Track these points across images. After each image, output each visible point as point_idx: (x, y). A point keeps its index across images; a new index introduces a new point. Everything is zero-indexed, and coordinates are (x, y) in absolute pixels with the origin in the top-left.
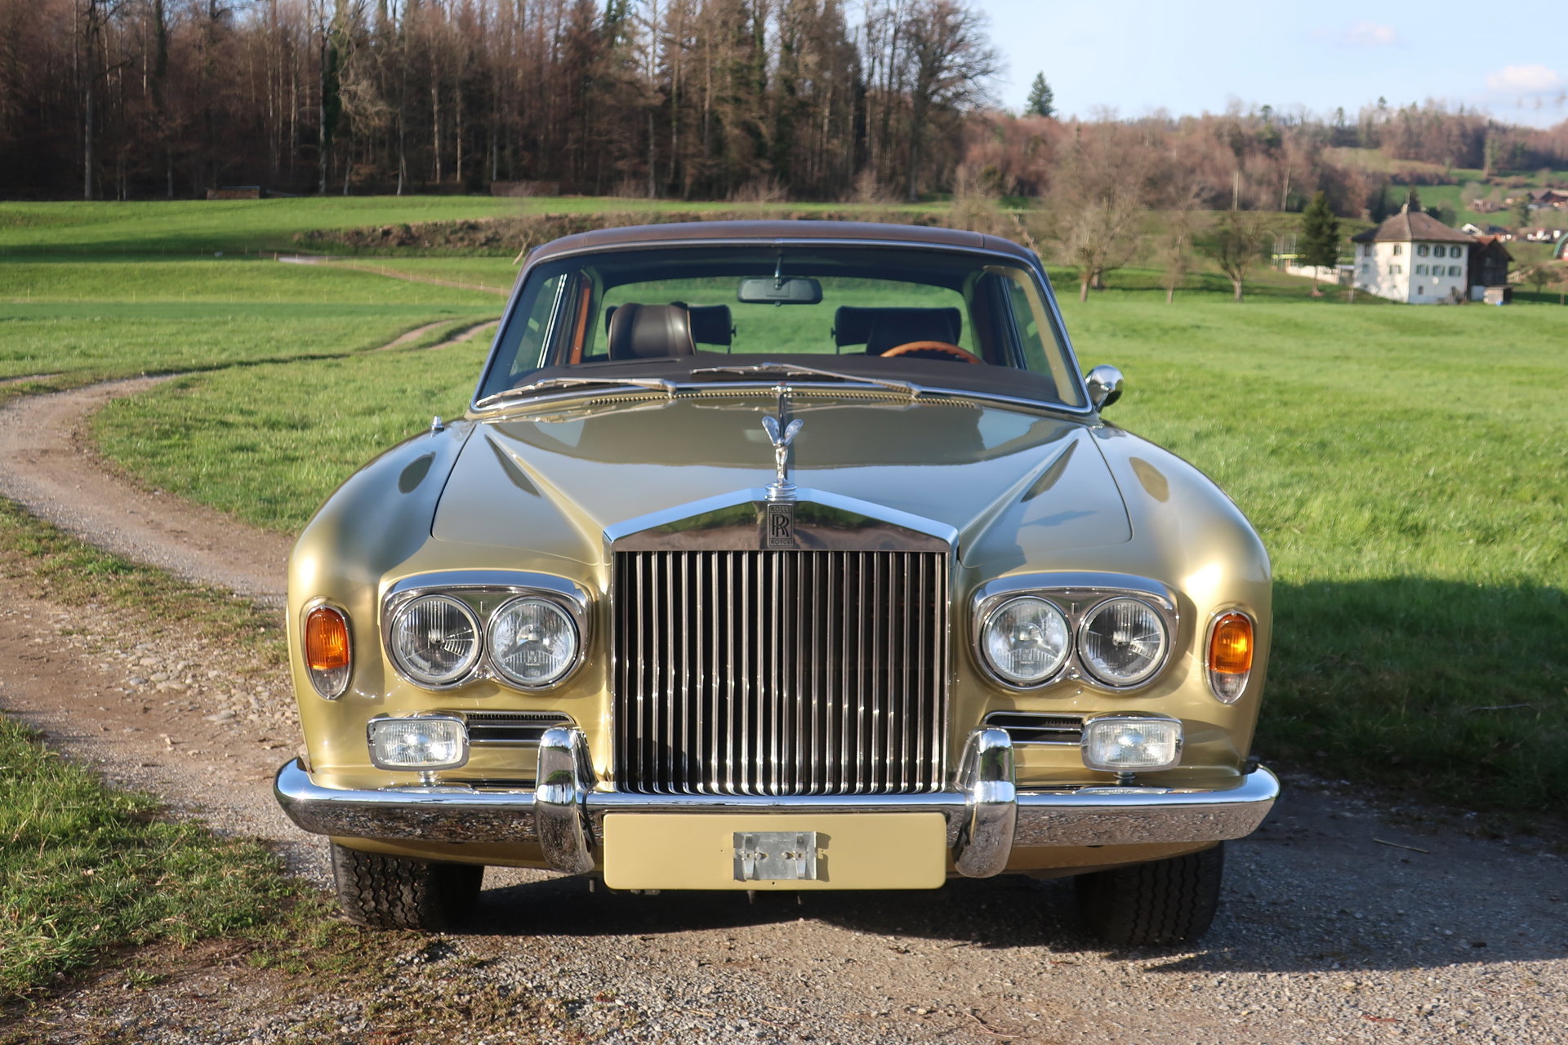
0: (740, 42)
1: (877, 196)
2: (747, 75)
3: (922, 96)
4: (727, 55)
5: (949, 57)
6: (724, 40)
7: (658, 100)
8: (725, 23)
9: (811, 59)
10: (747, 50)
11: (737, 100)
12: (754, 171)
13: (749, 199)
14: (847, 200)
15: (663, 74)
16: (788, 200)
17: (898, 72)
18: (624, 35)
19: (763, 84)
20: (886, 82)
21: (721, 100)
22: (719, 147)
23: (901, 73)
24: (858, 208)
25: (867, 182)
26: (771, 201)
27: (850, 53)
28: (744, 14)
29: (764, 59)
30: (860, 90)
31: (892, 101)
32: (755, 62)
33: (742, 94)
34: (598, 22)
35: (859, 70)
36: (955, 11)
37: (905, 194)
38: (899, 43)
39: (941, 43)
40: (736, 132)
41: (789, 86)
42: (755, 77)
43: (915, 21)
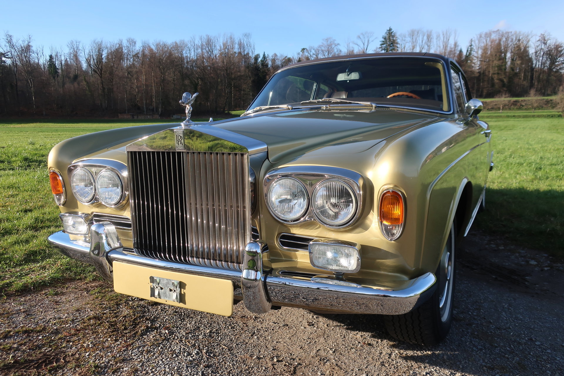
0: (500, 59)
1: (535, 95)
2: (501, 68)
3: (550, 69)
4: (496, 63)
5: (559, 59)
6: (496, 59)
7: (477, 75)
8: (496, 55)
9: (519, 62)
10: (501, 61)
11: (498, 74)
12: (502, 90)
13: (499, 97)
14: (527, 96)
15: (479, 69)
16: (510, 97)
17: (543, 64)
18: (470, 60)
19: (505, 69)
20: (540, 66)
21: (494, 74)
22: (493, 85)
23: (544, 64)
24: (530, 98)
25: (532, 92)
26: (505, 97)
27: (530, 60)
28: (501, 52)
29: (506, 63)
30: (532, 69)
31: (541, 71)
32: (504, 64)
33: (500, 72)
34: (464, 58)
35: (532, 64)
36: (561, 47)
37: (544, 95)
38: (544, 56)
39: (556, 55)
40: (497, 81)
41: (512, 69)
42: (504, 67)
43: (549, 50)
